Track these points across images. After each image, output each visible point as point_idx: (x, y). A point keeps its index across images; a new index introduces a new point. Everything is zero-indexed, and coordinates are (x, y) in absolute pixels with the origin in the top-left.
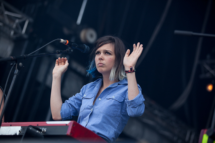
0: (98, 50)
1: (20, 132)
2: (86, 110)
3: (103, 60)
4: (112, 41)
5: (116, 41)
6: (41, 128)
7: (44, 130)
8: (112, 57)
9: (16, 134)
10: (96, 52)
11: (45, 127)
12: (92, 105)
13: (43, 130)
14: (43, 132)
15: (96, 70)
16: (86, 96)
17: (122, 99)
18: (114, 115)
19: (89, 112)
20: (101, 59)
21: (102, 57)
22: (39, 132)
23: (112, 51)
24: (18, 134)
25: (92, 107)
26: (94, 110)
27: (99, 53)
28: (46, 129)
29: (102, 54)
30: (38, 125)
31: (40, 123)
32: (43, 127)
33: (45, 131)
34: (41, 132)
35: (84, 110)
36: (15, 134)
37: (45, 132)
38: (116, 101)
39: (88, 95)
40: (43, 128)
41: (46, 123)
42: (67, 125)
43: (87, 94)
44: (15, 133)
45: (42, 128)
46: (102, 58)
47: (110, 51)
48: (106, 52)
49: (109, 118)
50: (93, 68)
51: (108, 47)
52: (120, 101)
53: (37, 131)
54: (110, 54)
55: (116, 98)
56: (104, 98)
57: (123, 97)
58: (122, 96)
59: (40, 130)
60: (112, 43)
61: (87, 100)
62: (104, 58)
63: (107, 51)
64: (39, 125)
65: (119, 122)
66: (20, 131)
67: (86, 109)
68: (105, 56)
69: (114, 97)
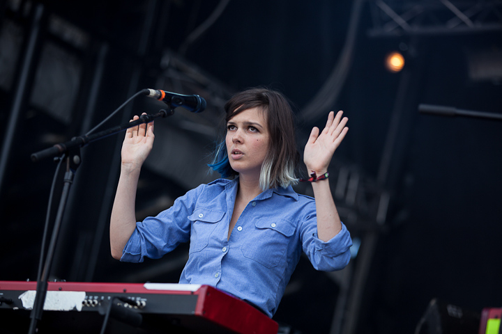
0: (231, 121)
1: (86, 306)
2: (210, 249)
3: (242, 144)
4: (262, 101)
5: (271, 102)
6: (133, 299)
7: (140, 301)
8: (263, 137)
9: (75, 308)
10: (228, 124)
11: (142, 295)
12: (227, 240)
13: (138, 303)
14: (139, 307)
15: (228, 164)
16: (203, 218)
17: (292, 231)
18: (274, 264)
19: (216, 254)
20: (238, 142)
21: (240, 137)
22: (130, 307)
23: (261, 124)
24: (79, 308)
25: (225, 244)
26: (231, 250)
27: (233, 126)
28: (145, 300)
29: (240, 129)
30: (125, 291)
31: (131, 288)
32: (139, 296)
33: (144, 304)
34: (136, 307)
35: (207, 249)
36: (72, 309)
37: (145, 307)
38: (279, 235)
39: (207, 214)
40: (138, 299)
41: (145, 288)
42: (192, 293)
43: (205, 212)
44: (73, 306)
45: (136, 297)
46: (239, 139)
47: (258, 125)
48: (249, 127)
49: (263, 270)
50: (222, 157)
51: (252, 115)
52: (287, 235)
53: (126, 305)
54: (258, 131)
55: (278, 227)
56: (250, 227)
57: (294, 226)
58: (292, 224)
59: (133, 303)
60: (261, 107)
61: (208, 225)
62: (244, 140)
63: (251, 123)
64: (128, 291)
65: (280, 278)
66: (83, 303)
67: (212, 247)
68: (245, 135)
69: (274, 225)
